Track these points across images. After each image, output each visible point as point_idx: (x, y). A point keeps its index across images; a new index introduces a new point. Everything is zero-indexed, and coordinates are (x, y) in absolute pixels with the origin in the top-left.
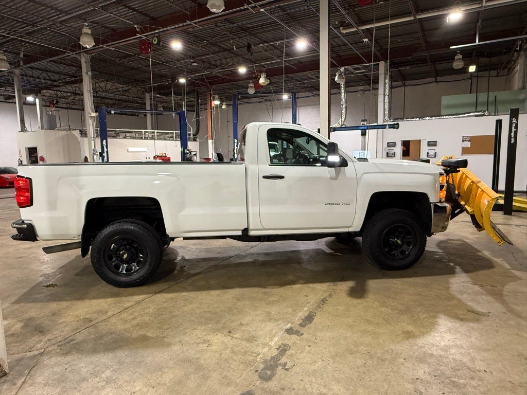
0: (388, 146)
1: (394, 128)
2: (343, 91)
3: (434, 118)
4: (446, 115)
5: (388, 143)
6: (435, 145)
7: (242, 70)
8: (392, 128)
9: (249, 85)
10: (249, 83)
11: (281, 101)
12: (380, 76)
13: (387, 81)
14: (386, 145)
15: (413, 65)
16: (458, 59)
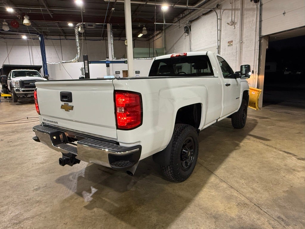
0: (116, 74)
1: (125, 63)
2: (77, 38)
3: (136, 59)
4: (141, 58)
5: (116, 72)
6: (139, 73)
7: (10, 10)
8: (124, 63)
9: (3, 23)
10: (3, 21)
11: (21, 39)
12: (108, 32)
13: (112, 36)
14: (115, 73)
15: (119, 28)
16: (144, 30)
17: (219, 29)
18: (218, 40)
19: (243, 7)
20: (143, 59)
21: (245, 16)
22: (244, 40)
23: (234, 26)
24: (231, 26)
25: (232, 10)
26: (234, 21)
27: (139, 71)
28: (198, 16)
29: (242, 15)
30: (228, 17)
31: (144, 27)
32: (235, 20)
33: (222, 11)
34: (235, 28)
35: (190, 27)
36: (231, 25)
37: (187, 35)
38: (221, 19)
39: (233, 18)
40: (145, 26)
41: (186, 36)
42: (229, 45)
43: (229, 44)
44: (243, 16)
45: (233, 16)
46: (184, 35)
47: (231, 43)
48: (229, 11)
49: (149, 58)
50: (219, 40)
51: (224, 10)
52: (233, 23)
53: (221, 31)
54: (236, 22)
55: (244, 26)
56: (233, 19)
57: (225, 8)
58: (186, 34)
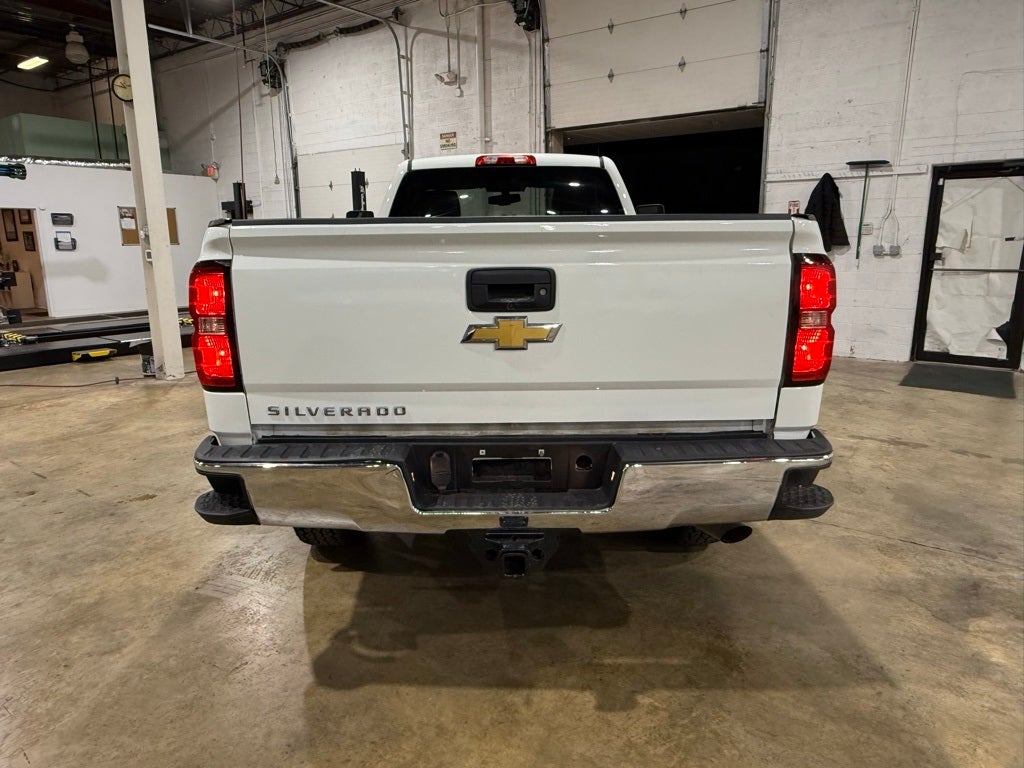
1: (10, 175)
6: (70, 223)
8: (7, 175)
16: (73, 42)
17: (405, 89)
18: (405, 126)
19: (486, 34)
20: (83, 164)
21: (493, 63)
22: (495, 133)
23: (459, 88)
24: (447, 87)
25: (448, 35)
26: (456, 72)
27: (70, 216)
28: (317, 34)
29: (485, 59)
30: (436, 57)
31: (70, 29)
32: (461, 70)
33: (411, 33)
34: (461, 95)
35: (282, 65)
36: (446, 83)
37: (272, 95)
38: (409, 60)
39: (454, 61)
40: (75, 29)
41: (262, 96)
42: (444, 146)
43: (444, 142)
44: (487, 63)
45: (454, 56)
46: (254, 93)
47: (453, 141)
48: (437, 37)
49: (118, 162)
50: (408, 126)
51: (420, 31)
52: (456, 79)
53: (411, 96)
54: (465, 78)
55: (493, 94)
56: (454, 67)
57: (421, 25)
58: (266, 89)
